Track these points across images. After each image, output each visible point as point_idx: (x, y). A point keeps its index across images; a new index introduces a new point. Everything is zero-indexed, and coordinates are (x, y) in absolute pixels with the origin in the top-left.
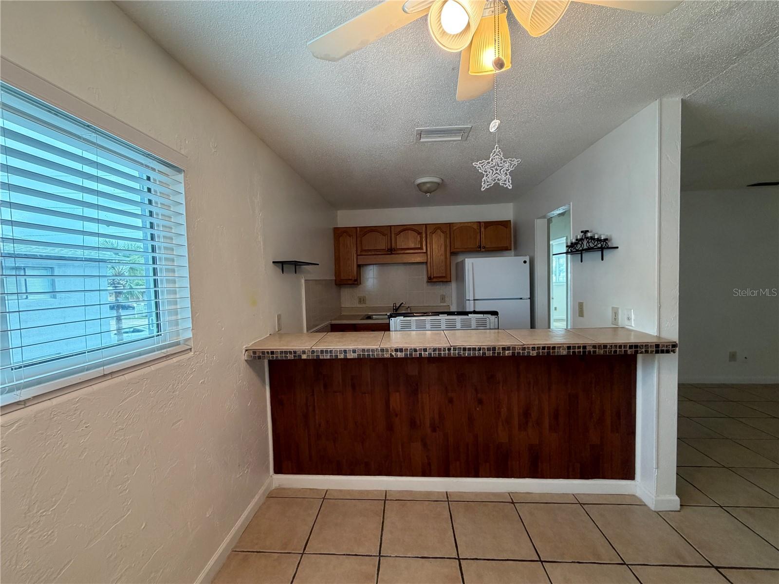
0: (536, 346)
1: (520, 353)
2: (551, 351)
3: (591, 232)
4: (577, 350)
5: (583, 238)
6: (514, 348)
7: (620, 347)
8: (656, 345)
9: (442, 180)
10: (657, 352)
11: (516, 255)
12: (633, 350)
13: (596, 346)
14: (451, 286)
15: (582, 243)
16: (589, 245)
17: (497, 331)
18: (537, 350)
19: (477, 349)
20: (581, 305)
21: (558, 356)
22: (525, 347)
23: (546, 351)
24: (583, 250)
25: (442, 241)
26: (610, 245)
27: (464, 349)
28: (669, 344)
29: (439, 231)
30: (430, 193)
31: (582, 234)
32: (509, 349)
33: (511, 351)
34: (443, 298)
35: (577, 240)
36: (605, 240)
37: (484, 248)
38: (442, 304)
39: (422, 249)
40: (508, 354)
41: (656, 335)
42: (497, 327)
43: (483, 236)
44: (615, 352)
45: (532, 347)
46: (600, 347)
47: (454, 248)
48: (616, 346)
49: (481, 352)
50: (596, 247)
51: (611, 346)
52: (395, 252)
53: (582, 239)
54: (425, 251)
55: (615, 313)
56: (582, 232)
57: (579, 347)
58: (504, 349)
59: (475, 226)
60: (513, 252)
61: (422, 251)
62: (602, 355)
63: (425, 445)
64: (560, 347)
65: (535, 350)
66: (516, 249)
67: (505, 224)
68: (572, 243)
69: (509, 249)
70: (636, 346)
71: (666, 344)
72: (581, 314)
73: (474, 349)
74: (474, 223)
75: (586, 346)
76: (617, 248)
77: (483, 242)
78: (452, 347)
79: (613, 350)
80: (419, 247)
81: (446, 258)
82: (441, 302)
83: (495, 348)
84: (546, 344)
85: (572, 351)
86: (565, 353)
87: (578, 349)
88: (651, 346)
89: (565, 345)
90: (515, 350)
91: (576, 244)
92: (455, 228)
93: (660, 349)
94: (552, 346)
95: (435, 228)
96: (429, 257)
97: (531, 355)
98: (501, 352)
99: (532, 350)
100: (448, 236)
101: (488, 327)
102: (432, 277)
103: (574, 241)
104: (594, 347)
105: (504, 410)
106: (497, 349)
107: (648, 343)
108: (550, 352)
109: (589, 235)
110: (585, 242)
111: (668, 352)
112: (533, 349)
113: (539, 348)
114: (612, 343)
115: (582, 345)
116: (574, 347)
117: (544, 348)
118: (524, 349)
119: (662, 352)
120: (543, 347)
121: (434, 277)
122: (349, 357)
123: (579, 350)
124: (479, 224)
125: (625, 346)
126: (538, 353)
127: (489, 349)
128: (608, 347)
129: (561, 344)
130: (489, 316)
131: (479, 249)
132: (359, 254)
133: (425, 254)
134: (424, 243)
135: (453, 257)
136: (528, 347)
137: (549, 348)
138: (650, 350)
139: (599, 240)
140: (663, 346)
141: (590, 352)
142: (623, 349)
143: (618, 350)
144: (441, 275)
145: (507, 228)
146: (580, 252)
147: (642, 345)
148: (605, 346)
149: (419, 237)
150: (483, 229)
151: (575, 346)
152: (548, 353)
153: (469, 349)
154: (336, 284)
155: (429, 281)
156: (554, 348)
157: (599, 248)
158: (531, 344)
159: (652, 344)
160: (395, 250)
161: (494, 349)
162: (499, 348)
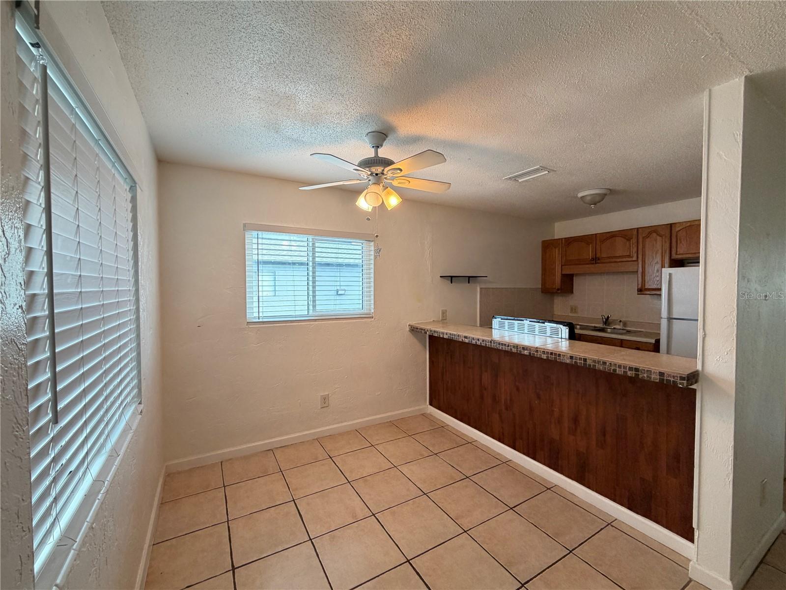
1: (534, 354)
7: (620, 366)
8: (660, 373)
12: (634, 372)
18: (547, 354)
21: (563, 363)
22: (538, 350)
25: (659, 245)
27: (499, 344)
28: (676, 375)
29: (654, 235)
30: (595, 204)
47: (676, 254)
49: (509, 348)
51: (611, 364)
52: (599, 261)
54: (635, 258)
58: (524, 349)
61: (631, 259)
63: (500, 417)
70: (637, 370)
71: (672, 374)
75: (588, 359)
79: (611, 368)
80: (629, 254)
81: (662, 266)
84: (553, 351)
85: (574, 361)
86: (568, 361)
88: (654, 372)
89: (568, 355)
90: (531, 351)
92: (678, 229)
93: (665, 378)
94: (558, 353)
95: (650, 232)
96: (640, 265)
100: (668, 239)
102: (643, 288)
108: (557, 358)
112: (544, 353)
116: (576, 358)
118: (536, 351)
120: (551, 352)
121: (645, 289)
122: (445, 337)
123: (580, 361)
128: (608, 363)
129: (565, 353)
130: (561, 326)
132: (563, 264)
133: (636, 262)
134: (635, 250)
136: (540, 351)
140: (669, 375)
141: (590, 365)
142: (623, 370)
144: (654, 287)
147: (644, 370)
149: (628, 243)
152: (555, 359)
154: (542, 292)
155: (639, 293)
156: (559, 355)
158: (542, 349)
159: (656, 371)
160: (599, 260)
161: (517, 347)
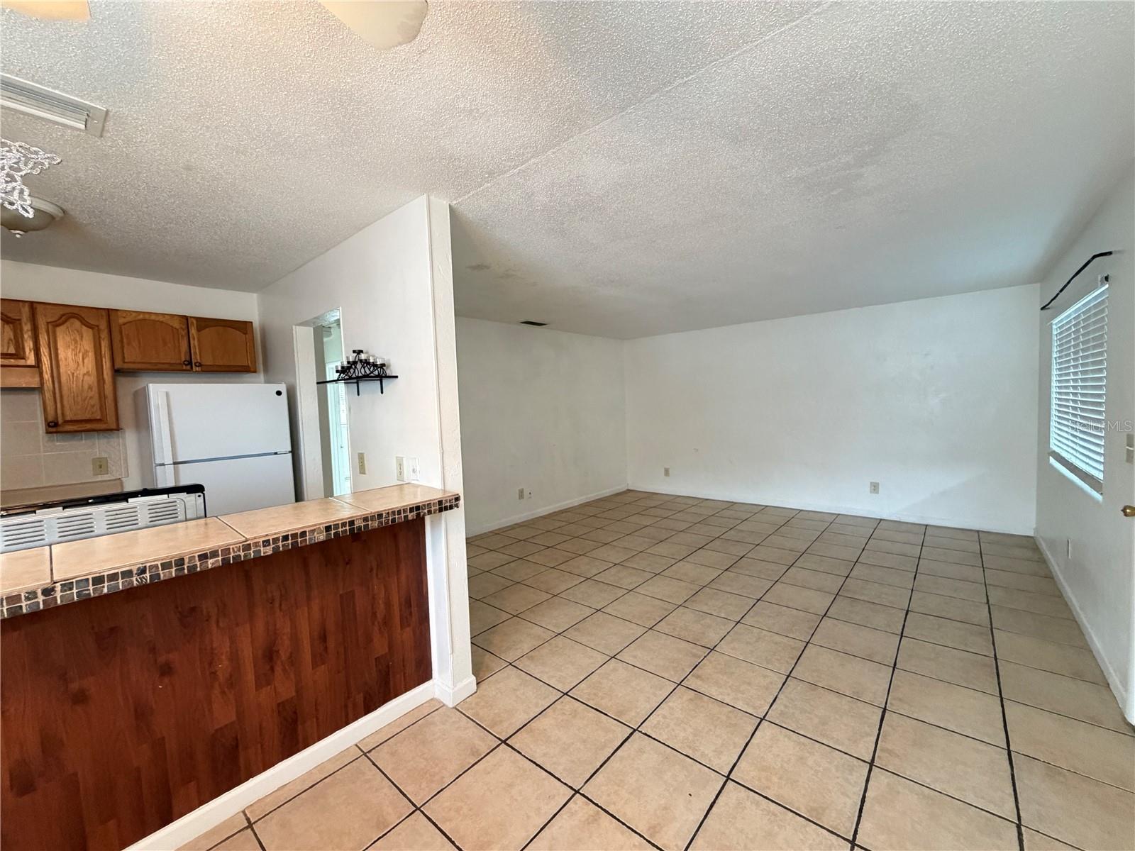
0: (271, 538)
1: (239, 556)
2: (299, 540)
3: (367, 353)
4: (340, 530)
5: (357, 360)
6: (226, 551)
7: (399, 512)
8: (439, 501)
9: (64, 211)
10: (441, 510)
11: (267, 382)
12: (415, 512)
13: (367, 517)
14: (124, 439)
15: (356, 367)
16: (365, 372)
17: (202, 521)
18: (273, 544)
19: (135, 572)
20: (361, 457)
21: (311, 545)
22: (250, 544)
23: (290, 542)
24: (358, 378)
25: (87, 344)
26: (388, 373)
28: (451, 498)
29: (75, 321)
30: (25, 232)
31: (355, 354)
32: (214, 554)
33: (220, 558)
34: (101, 465)
35: (348, 362)
36: (383, 365)
37: (200, 365)
38: (99, 478)
39: (23, 358)
40: (213, 564)
41: (440, 488)
42: (203, 514)
43: (194, 343)
44: (394, 520)
45: (263, 542)
46: (373, 518)
47: (124, 363)
48: (393, 513)
49: (148, 575)
50: (372, 375)
53: (355, 363)
54: (31, 360)
55: (400, 465)
56: (354, 352)
57: (344, 525)
58: (203, 557)
59: (176, 324)
60: (262, 376)
61: (21, 362)
62: (377, 529)
64: (313, 531)
65: (269, 545)
66: (266, 370)
67: (244, 327)
68: (343, 367)
69: (252, 370)
70: (418, 508)
71: (448, 499)
72: (362, 470)
73: (128, 574)
74: (172, 316)
75: (354, 521)
76: (397, 377)
77: (195, 353)
78: (58, 584)
79: (390, 518)
80: (13, 352)
81: (100, 380)
82: (96, 475)
83: (183, 559)
84: (289, 531)
85: (333, 532)
86: (321, 537)
87: (342, 528)
88: (434, 503)
89: (321, 526)
90: (229, 553)
91: (349, 368)
92: (121, 321)
93: (444, 506)
95: (63, 315)
96: (47, 376)
97: (262, 554)
98: (198, 563)
99: (264, 546)
100: (104, 335)
101: (181, 517)
102: (60, 421)
103: (345, 364)
104: (366, 519)
105: (223, 666)
106: (186, 561)
107: (430, 500)
108: (297, 542)
109: (363, 356)
110: (359, 366)
111: (451, 507)
112: (266, 543)
113: (275, 540)
114: (389, 510)
115: (347, 521)
116: (336, 526)
117: (286, 538)
118: (247, 547)
119: (446, 509)
120: (283, 537)
121: (66, 422)
123: (344, 528)
124: (185, 321)
125: (405, 511)
126: (276, 550)
127: (166, 566)
128: (384, 515)
129: (315, 525)
130: (183, 495)
131: (189, 367)
133: (36, 370)
134: (29, 345)
135: (122, 381)
136: (256, 543)
137: (295, 536)
138: (433, 509)
139: (375, 365)
140: (446, 501)
141: (359, 528)
142: (403, 515)
143: (397, 516)
144: (87, 416)
145: (245, 334)
146: (355, 381)
147: (424, 505)
148: (380, 516)
149: (9, 330)
150: (193, 331)
151: (338, 524)
152: (295, 544)
153: (113, 577)
155: (51, 430)
156: (304, 534)
157: (376, 376)
158: (260, 537)
159: (435, 501)
161: (180, 562)
162: (192, 559)
